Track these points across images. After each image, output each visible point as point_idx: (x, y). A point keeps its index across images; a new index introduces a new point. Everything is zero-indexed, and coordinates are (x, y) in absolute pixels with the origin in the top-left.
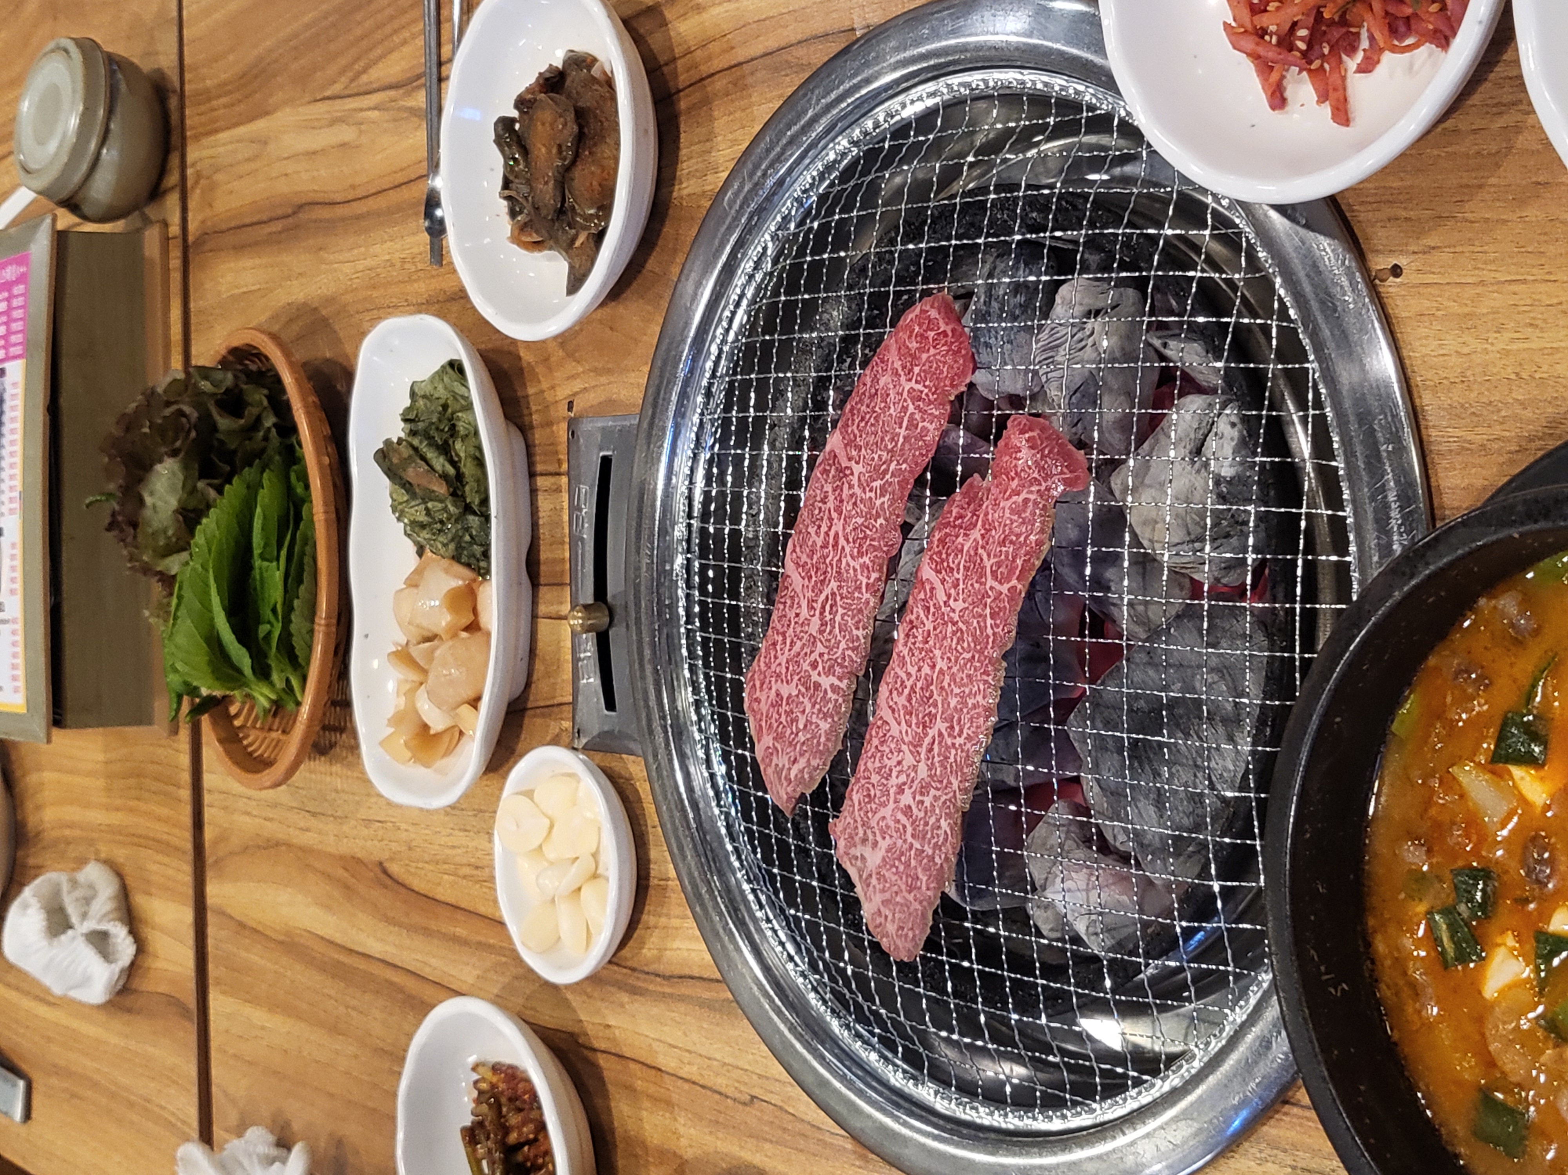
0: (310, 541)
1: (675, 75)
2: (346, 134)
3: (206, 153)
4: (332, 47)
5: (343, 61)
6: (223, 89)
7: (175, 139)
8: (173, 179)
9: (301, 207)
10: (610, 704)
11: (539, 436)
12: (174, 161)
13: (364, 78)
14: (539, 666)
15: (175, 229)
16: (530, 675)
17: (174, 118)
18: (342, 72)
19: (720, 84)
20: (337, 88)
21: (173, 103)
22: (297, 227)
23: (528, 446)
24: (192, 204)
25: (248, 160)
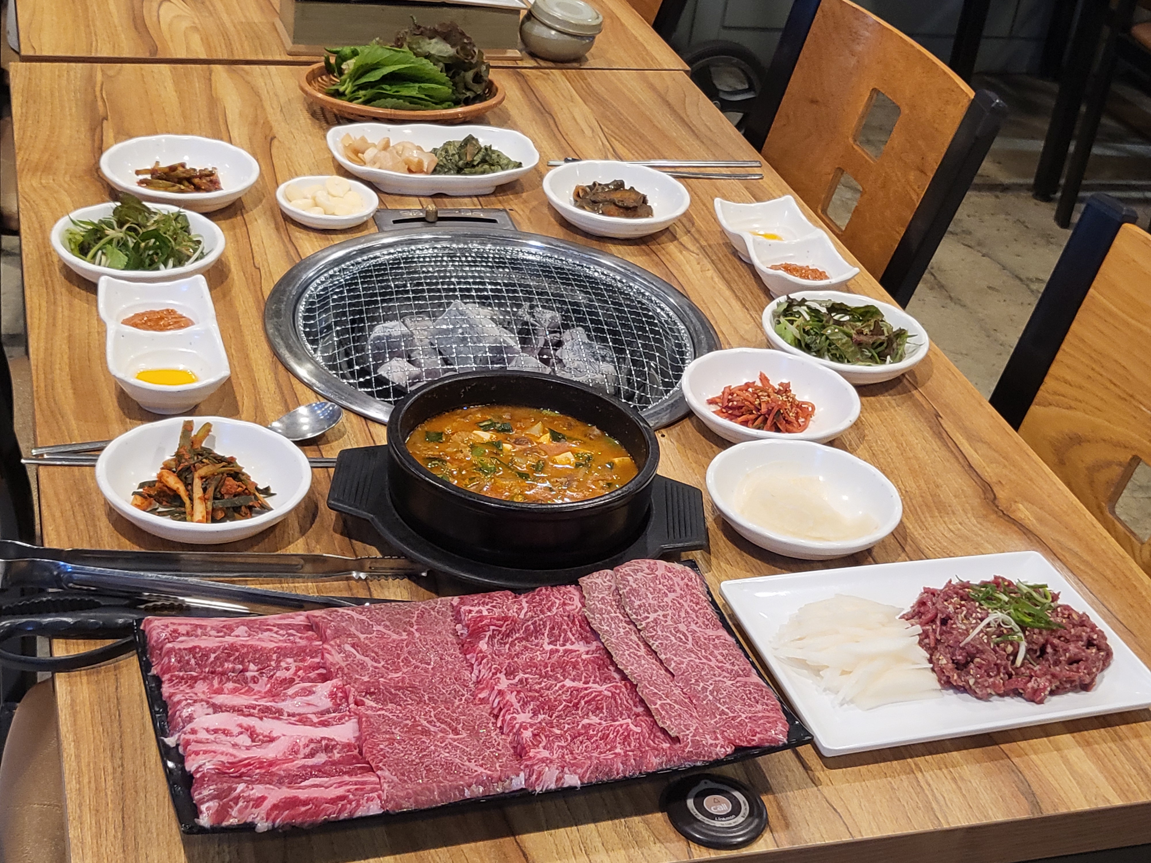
0: (426, 108)
1: (654, 245)
2: (588, 132)
3: (558, 78)
4: (622, 128)
5: (617, 131)
6: (588, 85)
7: (560, 65)
8: (543, 64)
9: (551, 115)
10: (395, 222)
11: (493, 199)
12: (551, 64)
13: (613, 140)
14: (397, 198)
15: (520, 64)
16: (392, 194)
17: (569, 65)
18: (612, 131)
19: (655, 258)
20: (606, 130)
21: (575, 65)
22: (542, 113)
23: (488, 195)
24: (533, 71)
25: (563, 95)
